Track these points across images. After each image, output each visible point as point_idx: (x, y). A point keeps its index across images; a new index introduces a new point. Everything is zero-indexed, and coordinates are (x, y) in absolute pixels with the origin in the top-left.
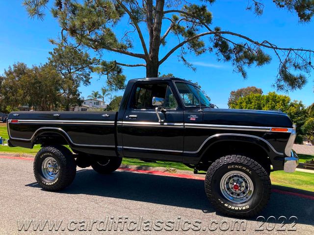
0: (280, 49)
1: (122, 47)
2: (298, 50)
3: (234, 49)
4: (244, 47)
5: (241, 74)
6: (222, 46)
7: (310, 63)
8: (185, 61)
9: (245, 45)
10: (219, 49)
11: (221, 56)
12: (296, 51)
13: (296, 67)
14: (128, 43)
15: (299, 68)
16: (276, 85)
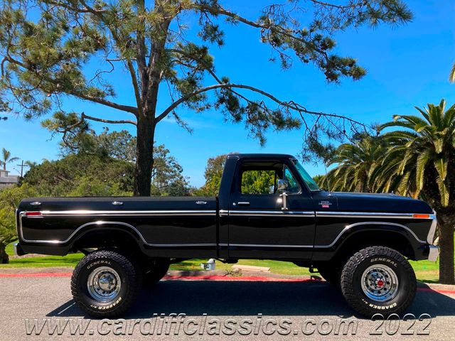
0: (310, 113)
1: (99, 93)
2: (330, 115)
3: (248, 107)
4: (260, 106)
5: (258, 140)
6: (231, 104)
7: (344, 131)
8: (178, 118)
9: (261, 103)
10: (227, 106)
11: (230, 116)
12: (329, 117)
13: (330, 136)
14: (108, 88)
15: (333, 137)
16: (301, 155)
